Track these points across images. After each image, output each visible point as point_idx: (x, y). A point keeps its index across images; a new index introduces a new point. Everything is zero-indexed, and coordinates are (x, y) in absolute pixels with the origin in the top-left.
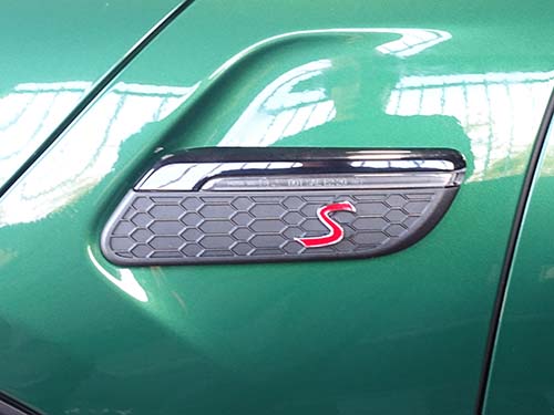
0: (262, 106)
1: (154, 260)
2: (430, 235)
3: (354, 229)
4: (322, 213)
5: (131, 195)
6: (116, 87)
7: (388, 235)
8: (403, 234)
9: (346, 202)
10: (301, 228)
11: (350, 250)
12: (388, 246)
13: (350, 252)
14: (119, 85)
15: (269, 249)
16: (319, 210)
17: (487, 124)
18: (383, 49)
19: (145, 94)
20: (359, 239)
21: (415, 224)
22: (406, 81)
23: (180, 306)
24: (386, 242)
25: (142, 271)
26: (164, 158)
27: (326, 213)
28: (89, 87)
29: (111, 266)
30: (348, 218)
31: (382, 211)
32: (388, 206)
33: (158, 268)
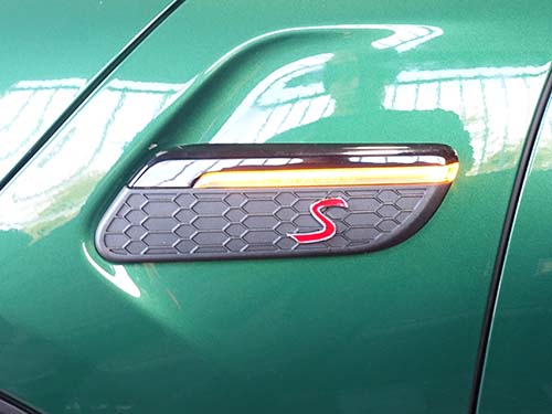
0: (256, 103)
1: (147, 256)
2: (423, 229)
3: (347, 225)
4: (315, 209)
5: (125, 192)
6: (112, 84)
7: (381, 231)
8: (396, 229)
9: (340, 198)
10: (294, 224)
11: (342, 245)
12: (381, 241)
13: (343, 247)
14: (114, 82)
15: (261, 244)
16: (312, 206)
17: (483, 118)
18: (379, 45)
19: (139, 91)
20: (351, 235)
21: (407, 220)
22: (403, 76)
23: (173, 301)
24: (378, 237)
25: (136, 268)
26: (158, 155)
27: (318, 210)
28: (83, 84)
29: (105, 263)
30: (340, 214)
31: (374, 206)
32: (380, 202)
33: (151, 264)
